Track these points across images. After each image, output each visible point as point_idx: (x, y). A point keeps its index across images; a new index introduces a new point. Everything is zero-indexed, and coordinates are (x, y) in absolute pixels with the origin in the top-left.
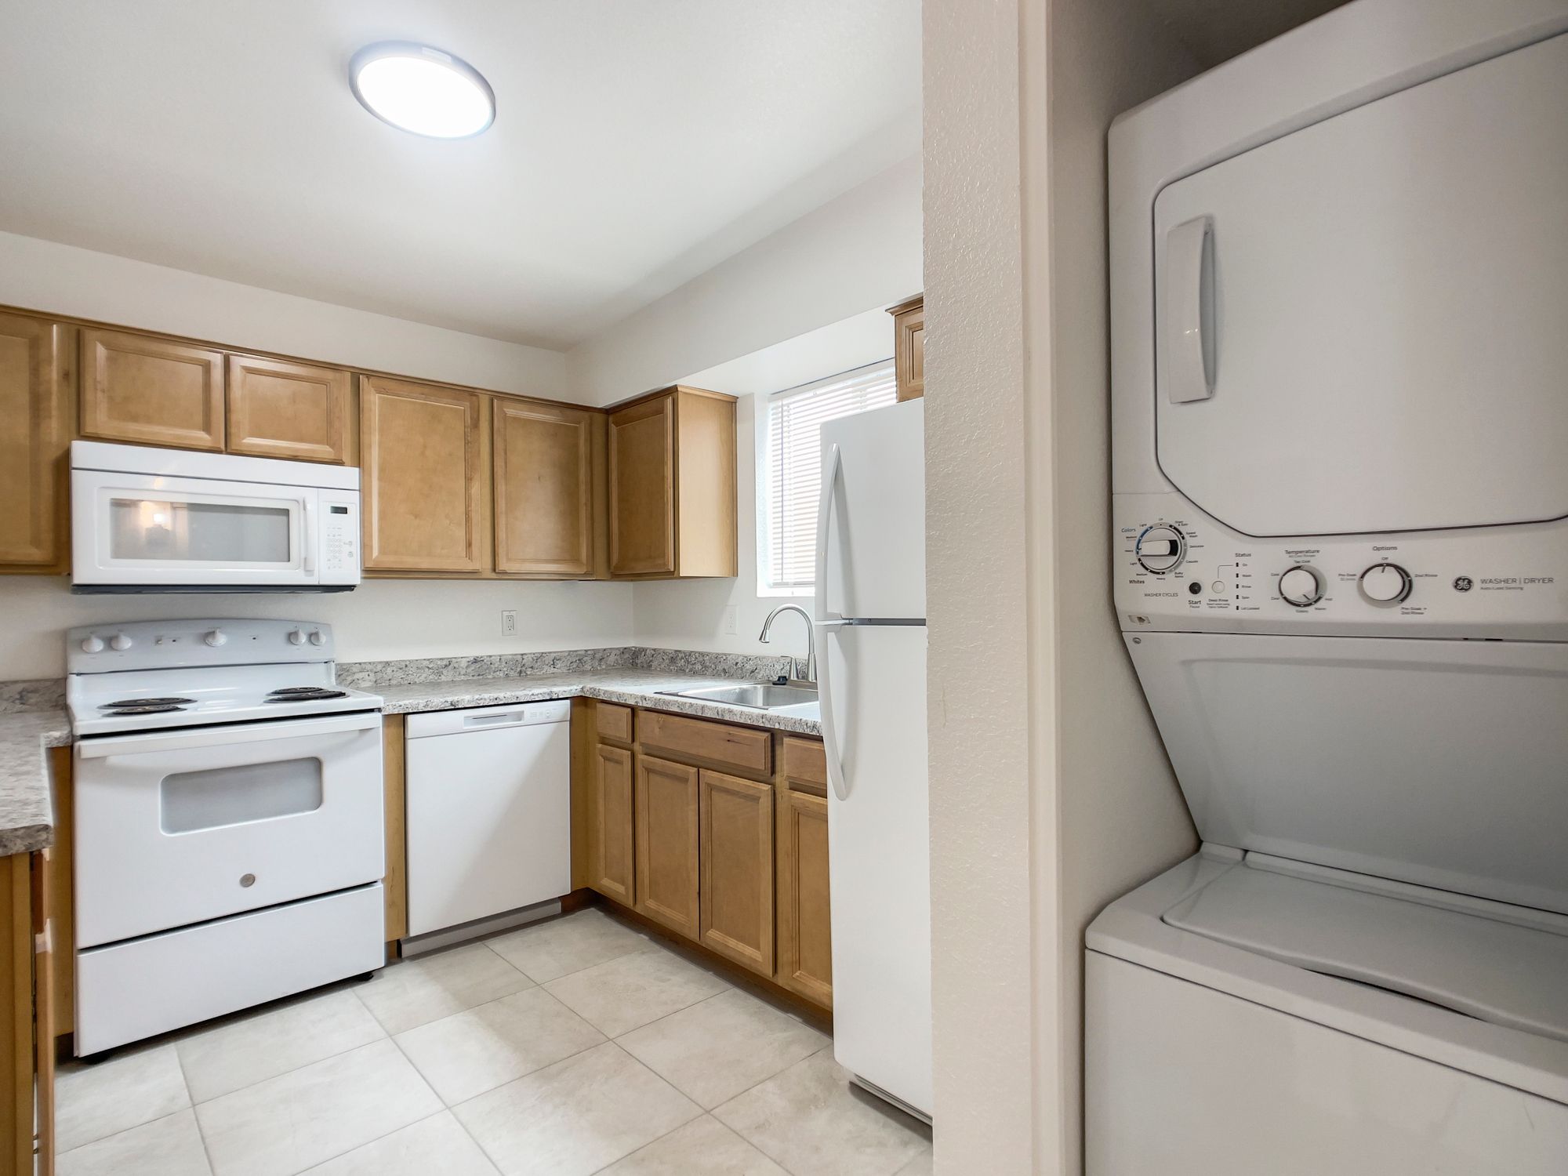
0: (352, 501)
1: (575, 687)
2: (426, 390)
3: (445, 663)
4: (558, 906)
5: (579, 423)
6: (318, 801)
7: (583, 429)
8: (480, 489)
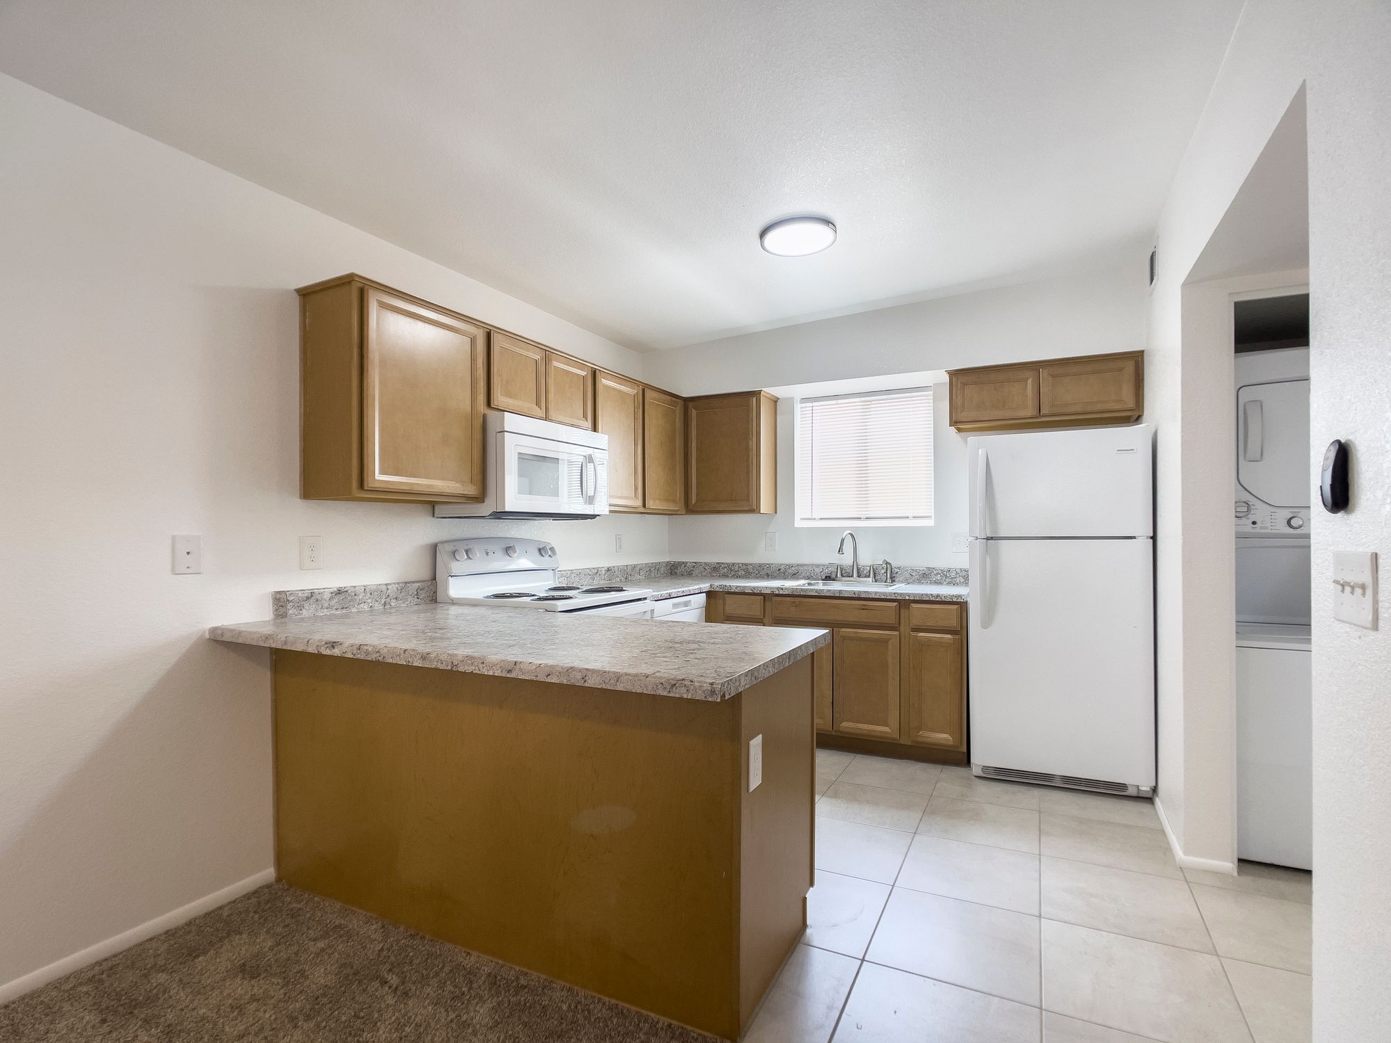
5: (676, 406)
7: (678, 411)
8: (640, 451)
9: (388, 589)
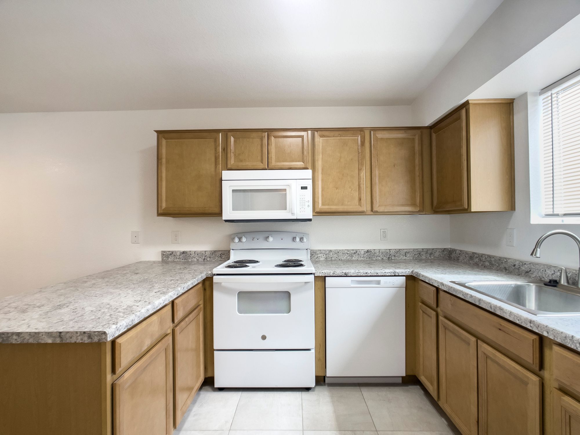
0: (309, 184)
1: (408, 270)
2: (340, 133)
3: (354, 252)
4: (400, 381)
5: (415, 136)
6: (289, 311)
7: (417, 138)
8: (365, 174)
9: (206, 253)
